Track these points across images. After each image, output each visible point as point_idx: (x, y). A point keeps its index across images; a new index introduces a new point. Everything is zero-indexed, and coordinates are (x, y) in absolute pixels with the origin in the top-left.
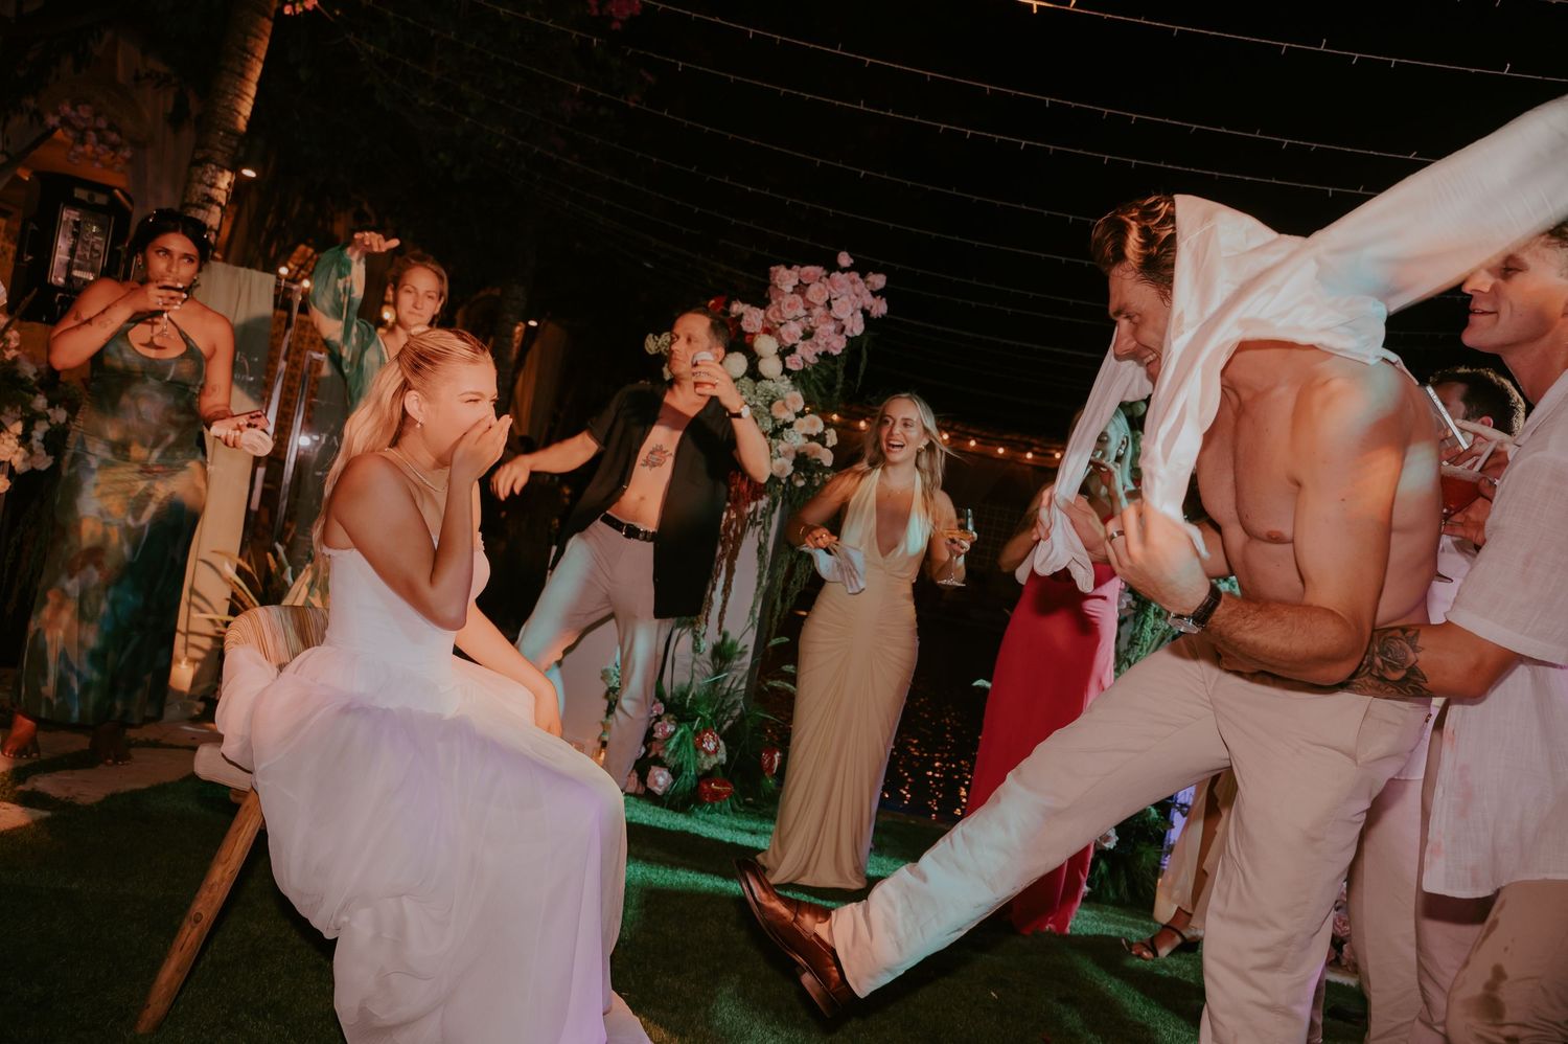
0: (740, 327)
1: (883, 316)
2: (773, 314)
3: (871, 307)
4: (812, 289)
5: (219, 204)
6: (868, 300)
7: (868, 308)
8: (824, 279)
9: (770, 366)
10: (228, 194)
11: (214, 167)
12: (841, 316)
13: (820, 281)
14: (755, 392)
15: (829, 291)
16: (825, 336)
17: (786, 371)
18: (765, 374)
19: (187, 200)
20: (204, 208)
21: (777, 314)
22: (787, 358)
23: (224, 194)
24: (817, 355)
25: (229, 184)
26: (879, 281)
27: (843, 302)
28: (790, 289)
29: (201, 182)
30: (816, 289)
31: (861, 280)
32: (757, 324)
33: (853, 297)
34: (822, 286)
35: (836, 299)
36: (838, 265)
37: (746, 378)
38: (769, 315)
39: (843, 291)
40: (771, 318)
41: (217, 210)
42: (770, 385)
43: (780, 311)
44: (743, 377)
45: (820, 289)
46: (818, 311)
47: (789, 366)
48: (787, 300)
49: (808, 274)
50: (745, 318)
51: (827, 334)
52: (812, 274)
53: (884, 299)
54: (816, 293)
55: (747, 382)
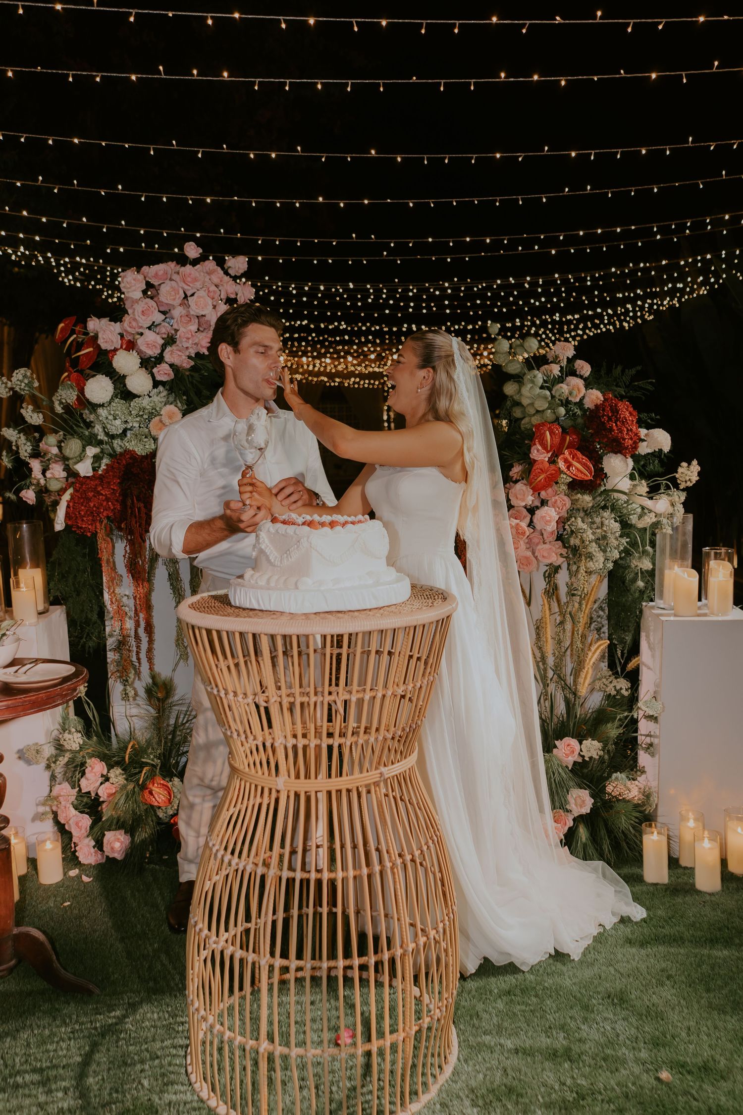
0: (99, 346)
2: (130, 325)
3: (237, 294)
4: (163, 289)
6: (230, 288)
7: (233, 296)
8: (175, 276)
9: (139, 382)
12: (203, 313)
13: (171, 280)
14: (130, 413)
15: (182, 288)
16: (188, 339)
17: (156, 384)
18: (135, 392)
21: (134, 324)
22: (155, 370)
24: (190, 357)
26: (238, 263)
27: (199, 297)
28: (138, 295)
30: (168, 288)
31: (219, 268)
32: (114, 340)
33: (213, 288)
34: (175, 284)
35: (193, 295)
36: (187, 257)
37: (117, 400)
38: (126, 324)
39: (198, 285)
40: (129, 329)
42: (145, 402)
43: (135, 320)
44: (112, 399)
45: (173, 288)
46: (177, 312)
47: (158, 378)
48: (139, 308)
49: (156, 274)
50: (100, 335)
51: (190, 336)
52: (161, 273)
54: (168, 293)
55: (119, 405)
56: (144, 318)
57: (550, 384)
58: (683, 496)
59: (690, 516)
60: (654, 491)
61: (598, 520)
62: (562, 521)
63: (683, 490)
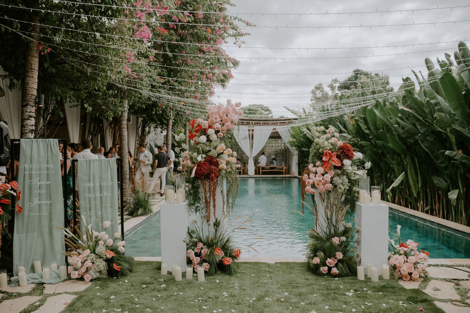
0: (202, 127)
2: (211, 121)
5: (34, 117)
9: (214, 137)
10: (35, 113)
11: (30, 106)
15: (226, 112)
17: (218, 138)
18: (212, 140)
19: (23, 118)
20: (29, 119)
22: (218, 134)
23: (34, 113)
25: (35, 110)
29: (26, 112)
30: (222, 111)
32: (206, 126)
37: (207, 142)
38: (209, 121)
39: (230, 111)
40: (210, 123)
41: (33, 119)
42: (214, 143)
43: (213, 120)
47: (219, 136)
48: (214, 117)
49: (219, 108)
50: (203, 124)
54: (222, 113)
55: (208, 144)
57: (327, 139)
58: (366, 172)
59: (369, 177)
60: (359, 169)
61: (342, 178)
62: (332, 178)
63: (366, 170)
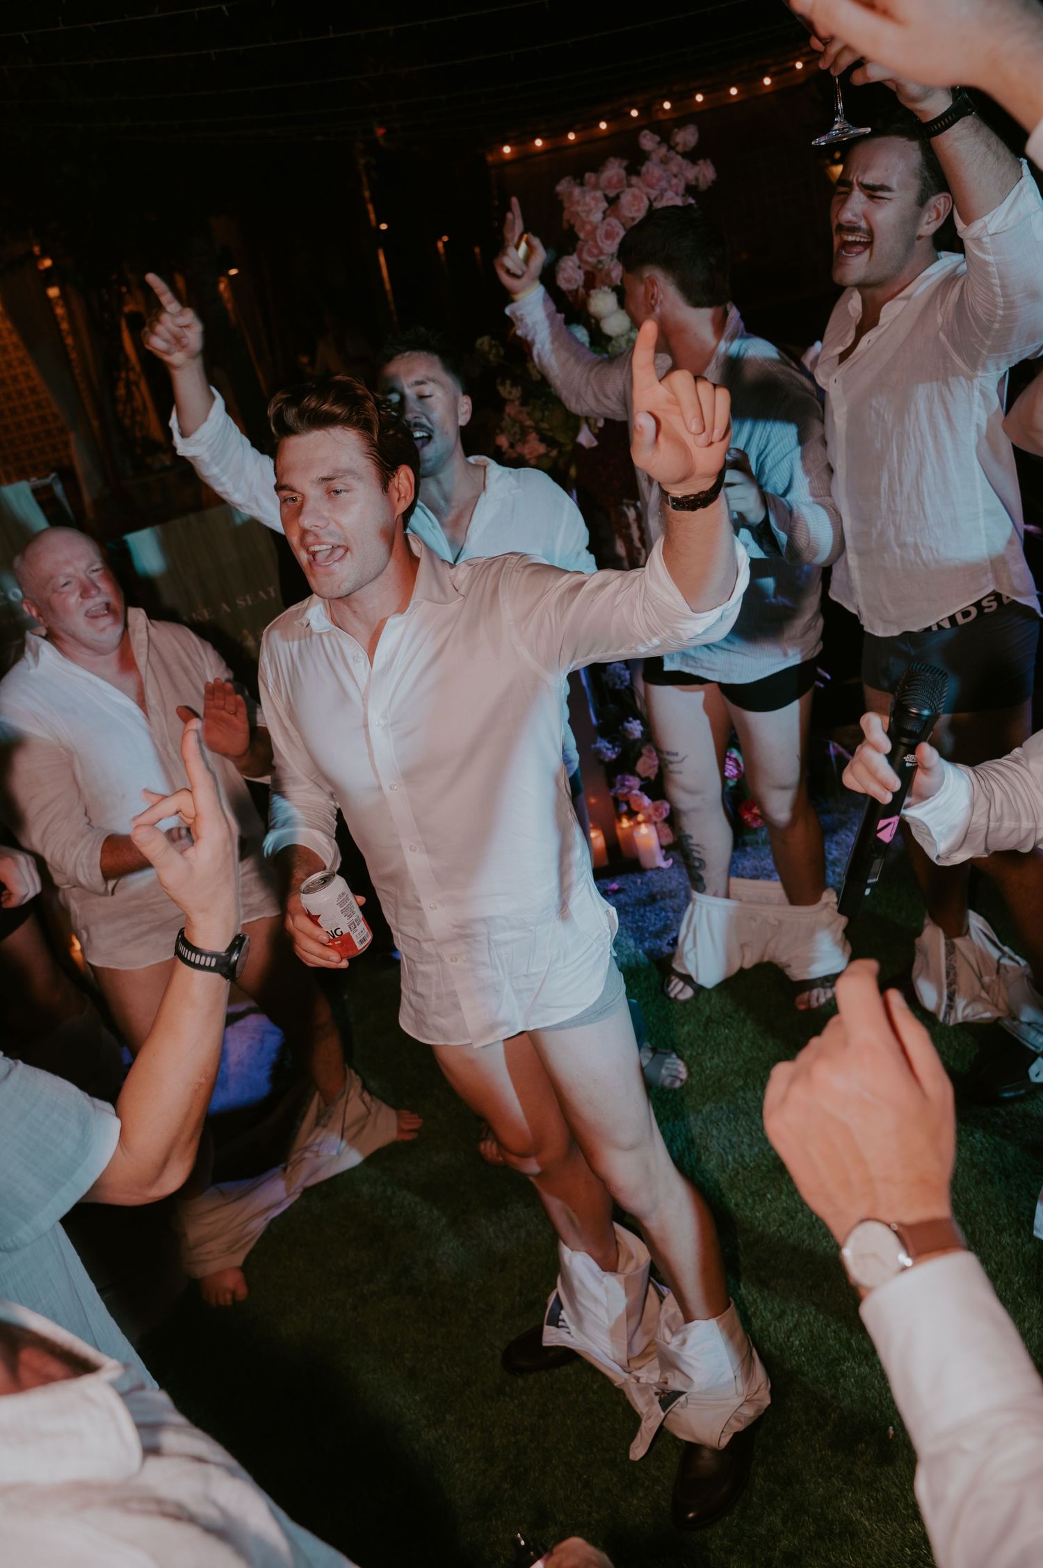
1: (713, 182)
2: (591, 254)
3: (697, 179)
4: (626, 199)
7: (694, 183)
8: (634, 180)
9: (617, 322)
13: (630, 186)
18: (612, 334)
21: (595, 251)
28: (597, 217)
30: (629, 197)
32: (578, 277)
34: (636, 191)
40: (589, 260)
43: (597, 246)
45: (635, 197)
48: (601, 229)
49: (610, 182)
50: (560, 276)
52: (614, 178)
53: (709, 162)
54: (631, 204)
56: (609, 242)
